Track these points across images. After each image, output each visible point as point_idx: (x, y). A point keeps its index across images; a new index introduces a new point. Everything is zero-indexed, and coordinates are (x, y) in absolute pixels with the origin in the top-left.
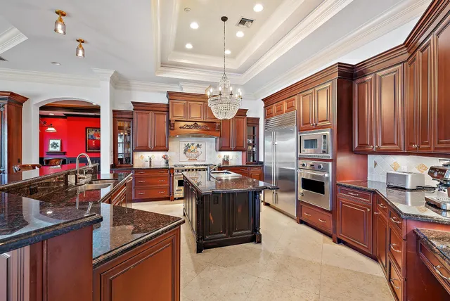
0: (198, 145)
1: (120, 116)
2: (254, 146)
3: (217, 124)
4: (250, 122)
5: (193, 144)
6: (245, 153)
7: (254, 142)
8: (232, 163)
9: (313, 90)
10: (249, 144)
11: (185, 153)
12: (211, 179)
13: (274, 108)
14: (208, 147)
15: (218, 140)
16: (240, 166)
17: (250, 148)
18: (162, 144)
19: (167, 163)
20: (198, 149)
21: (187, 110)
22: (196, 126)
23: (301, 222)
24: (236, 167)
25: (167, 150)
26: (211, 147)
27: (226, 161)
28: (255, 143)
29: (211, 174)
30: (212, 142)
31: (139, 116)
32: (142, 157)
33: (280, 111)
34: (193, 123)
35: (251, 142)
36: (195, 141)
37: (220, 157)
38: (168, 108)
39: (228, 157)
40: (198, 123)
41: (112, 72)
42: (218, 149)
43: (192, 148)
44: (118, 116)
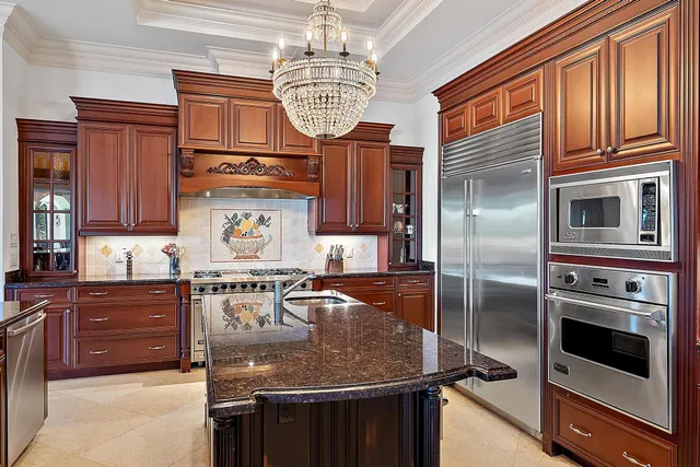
0: (261, 220)
1: (39, 136)
2: (408, 222)
3: (312, 162)
4: (398, 158)
5: (247, 216)
6: (385, 241)
7: (407, 211)
8: (351, 267)
9: (603, 40)
10: (397, 217)
11: (226, 239)
12: (286, 319)
13: (470, 114)
14: (287, 222)
15: (315, 204)
16: (373, 275)
17: (400, 225)
18: (159, 215)
19: (175, 265)
20: (262, 228)
21: (229, 121)
22: (253, 166)
23: (557, 450)
24: (361, 276)
25: (174, 232)
26: (295, 222)
27: (336, 261)
28: (413, 214)
29: (286, 305)
30: (297, 210)
31: (94, 137)
32: (106, 251)
33: (487, 120)
34: (244, 159)
35: (401, 211)
36: (253, 207)
37: (319, 248)
38: (176, 117)
39: (340, 250)
40: (259, 159)
41: (9, 10)
42: (314, 229)
43: (244, 226)
44: (33, 136)
